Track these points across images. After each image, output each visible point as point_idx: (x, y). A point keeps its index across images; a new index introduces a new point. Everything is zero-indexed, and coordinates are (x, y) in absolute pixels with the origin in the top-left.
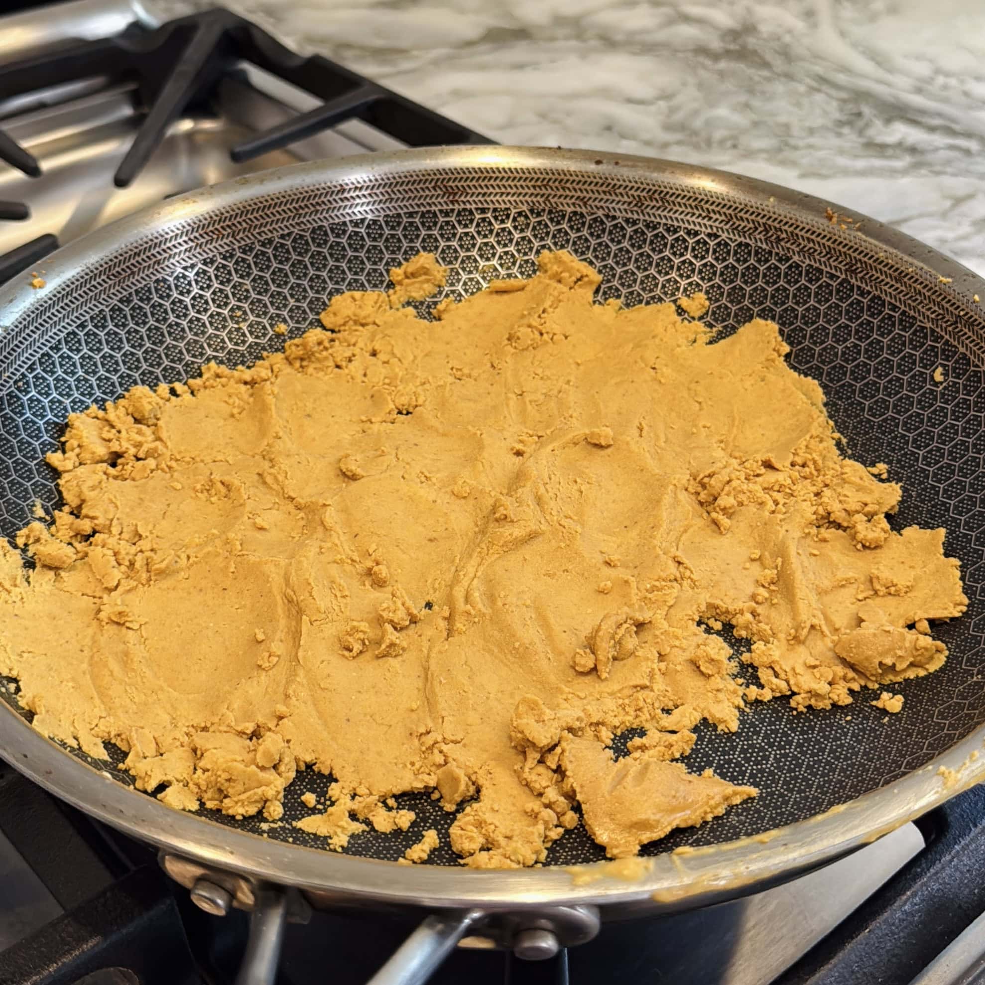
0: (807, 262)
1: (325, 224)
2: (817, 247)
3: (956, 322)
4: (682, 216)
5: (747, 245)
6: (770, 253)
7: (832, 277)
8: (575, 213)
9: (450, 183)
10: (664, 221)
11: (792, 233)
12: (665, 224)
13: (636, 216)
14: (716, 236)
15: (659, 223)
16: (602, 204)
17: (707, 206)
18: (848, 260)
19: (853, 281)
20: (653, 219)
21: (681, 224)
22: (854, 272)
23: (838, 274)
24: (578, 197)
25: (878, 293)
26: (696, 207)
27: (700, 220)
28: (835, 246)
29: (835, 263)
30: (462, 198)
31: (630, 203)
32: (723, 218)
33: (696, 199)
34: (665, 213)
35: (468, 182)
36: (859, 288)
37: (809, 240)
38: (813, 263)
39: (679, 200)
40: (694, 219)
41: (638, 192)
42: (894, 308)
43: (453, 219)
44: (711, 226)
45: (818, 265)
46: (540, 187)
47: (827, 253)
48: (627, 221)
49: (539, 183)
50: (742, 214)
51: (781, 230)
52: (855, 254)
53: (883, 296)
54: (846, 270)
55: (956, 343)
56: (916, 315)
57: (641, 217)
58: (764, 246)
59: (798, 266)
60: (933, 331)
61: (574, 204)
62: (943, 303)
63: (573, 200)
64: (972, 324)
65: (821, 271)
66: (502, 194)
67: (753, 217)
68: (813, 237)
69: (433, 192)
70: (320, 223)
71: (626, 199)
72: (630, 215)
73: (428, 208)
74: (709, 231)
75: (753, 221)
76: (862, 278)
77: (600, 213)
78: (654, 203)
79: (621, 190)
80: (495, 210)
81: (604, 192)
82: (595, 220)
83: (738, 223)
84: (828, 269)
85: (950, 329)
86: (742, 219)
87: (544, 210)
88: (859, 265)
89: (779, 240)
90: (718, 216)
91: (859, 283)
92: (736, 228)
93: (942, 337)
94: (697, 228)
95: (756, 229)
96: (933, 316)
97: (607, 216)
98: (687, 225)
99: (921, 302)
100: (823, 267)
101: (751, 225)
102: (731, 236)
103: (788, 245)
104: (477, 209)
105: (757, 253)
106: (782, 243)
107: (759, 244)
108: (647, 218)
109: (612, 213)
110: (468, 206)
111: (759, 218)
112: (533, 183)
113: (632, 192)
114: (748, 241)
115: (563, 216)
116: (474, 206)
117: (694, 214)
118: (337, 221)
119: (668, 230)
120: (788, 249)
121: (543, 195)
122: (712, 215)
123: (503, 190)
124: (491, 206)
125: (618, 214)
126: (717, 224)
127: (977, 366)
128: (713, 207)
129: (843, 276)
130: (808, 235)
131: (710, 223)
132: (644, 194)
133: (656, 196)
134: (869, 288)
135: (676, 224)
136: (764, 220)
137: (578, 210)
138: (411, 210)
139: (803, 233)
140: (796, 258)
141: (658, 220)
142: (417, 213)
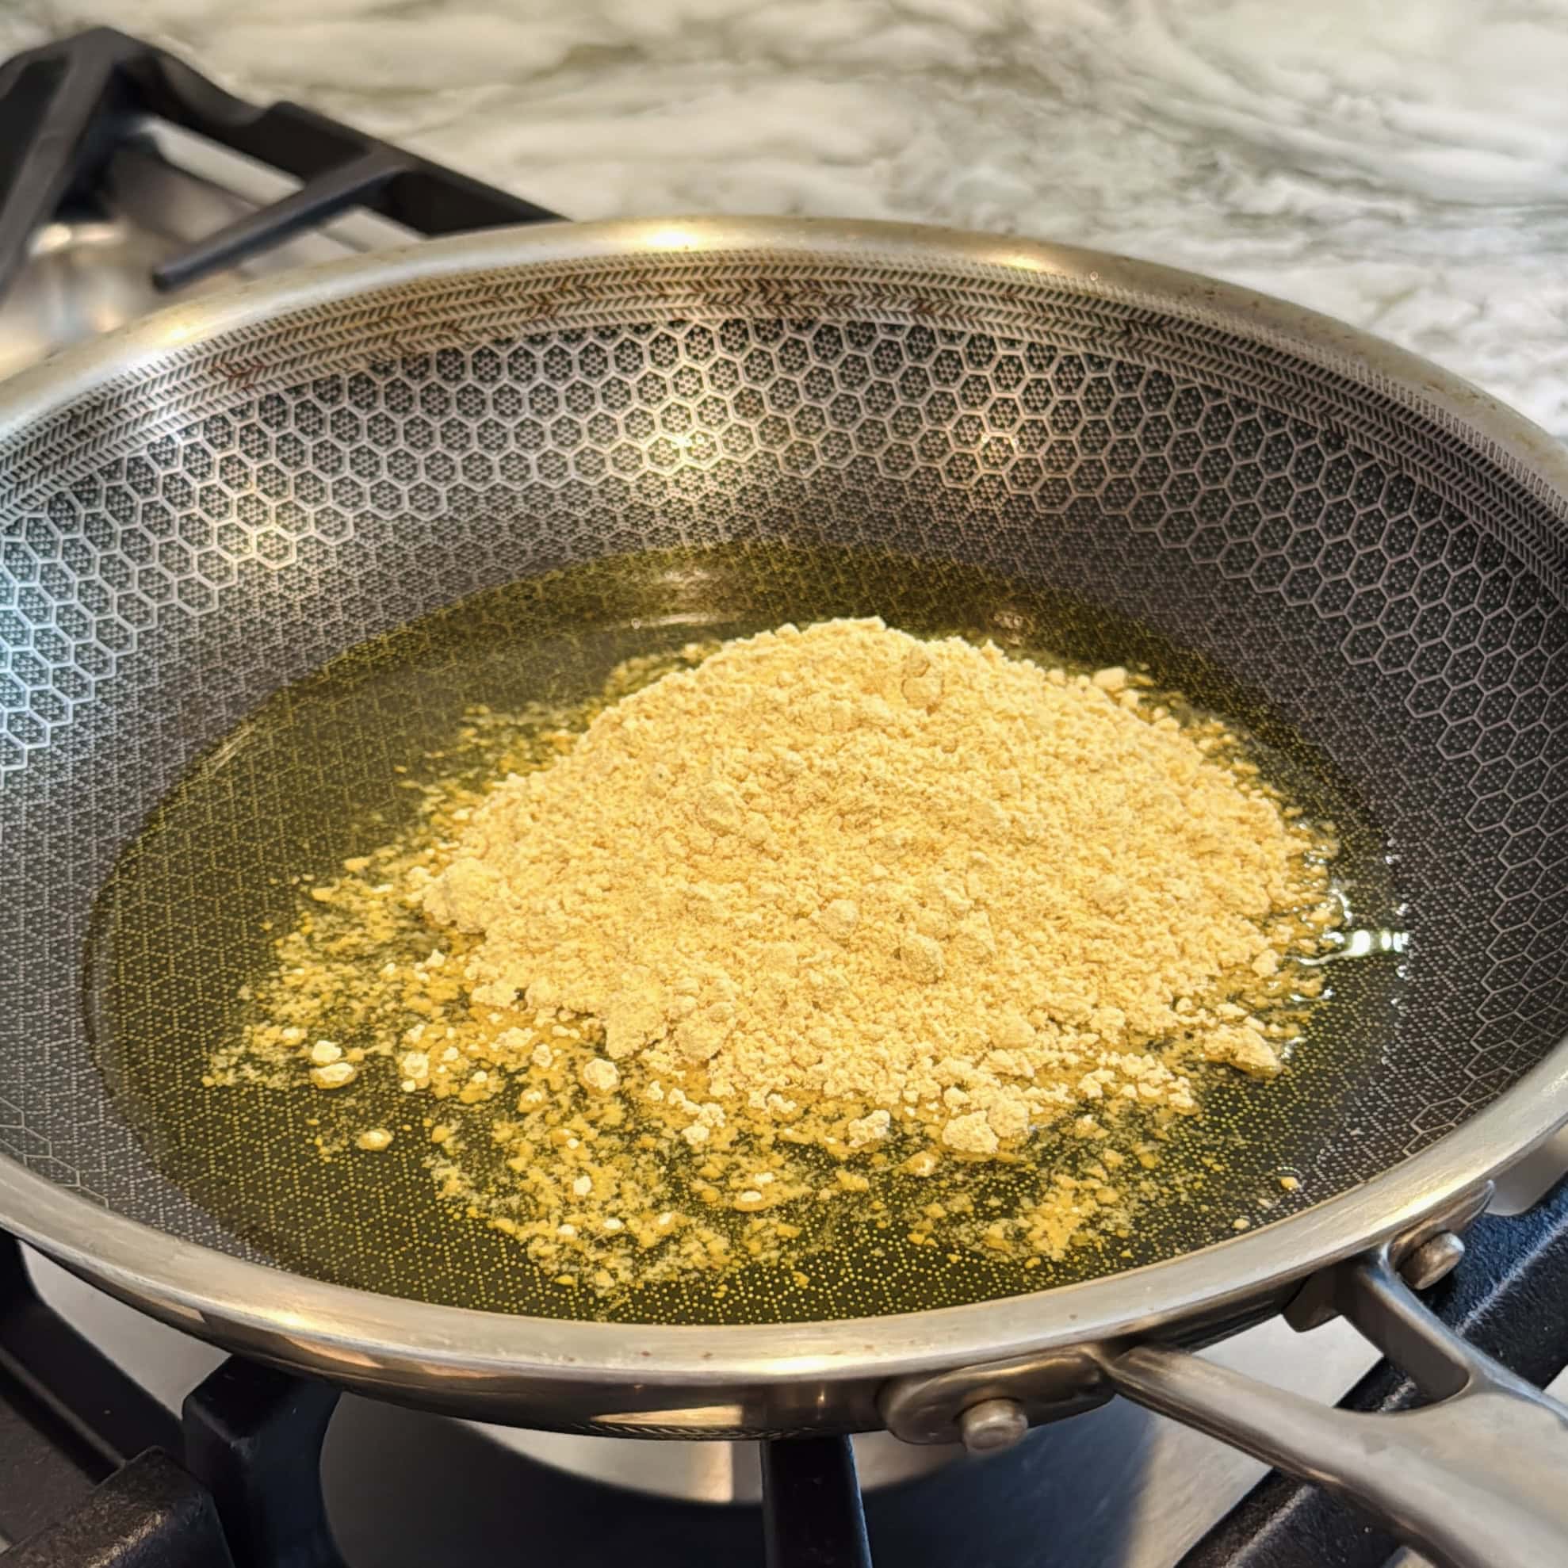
0: (845, 318)
1: (64, 487)
2: (856, 292)
3: (1128, 332)
4: (620, 308)
5: (738, 322)
6: (779, 322)
7: (892, 328)
8: (444, 352)
9: (236, 358)
10: (591, 323)
11: (807, 282)
12: (596, 329)
13: (543, 329)
14: (681, 322)
15: (584, 330)
16: (484, 323)
17: (658, 279)
18: (913, 295)
19: (930, 324)
20: (573, 325)
21: (621, 320)
22: (929, 311)
23: (902, 321)
24: (444, 324)
25: (978, 330)
26: (639, 285)
27: (650, 305)
28: (886, 280)
29: (893, 307)
30: (260, 379)
31: (529, 310)
32: (688, 290)
33: (637, 272)
34: (591, 310)
35: (263, 349)
36: (943, 332)
37: (838, 283)
38: (855, 318)
39: (609, 281)
40: (640, 306)
41: (539, 289)
42: (1012, 343)
43: (255, 417)
44: (670, 310)
45: (864, 318)
46: (377, 324)
47: (875, 296)
48: (532, 340)
49: (375, 318)
50: (717, 276)
51: (788, 282)
52: (925, 283)
53: (988, 332)
54: (913, 313)
55: (1137, 361)
56: (1055, 343)
57: (553, 327)
58: (767, 315)
59: (830, 329)
60: (1090, 357)
61: (438, 337)
62: (1098, 310)
63: (437, 331)
64: (1159, 325)
65: (871, 326)
66: (321, 353)
67: (738, 275)
68: (846, 277)
69: (213, 382)
70: (57, 489)
71: (521, 304)
72: (533, 330)
73: (212, 412)
74: (670, 318)
75: (738, 281)
76: (943, 317)
77: (485, 340)
78: (570, 298)
79: (511, 293)
80: (316, 383)
81: (483, 303)
82: (480, 354)
83: (713, 293)
84: (883, 320)
85: (1121, 344)
86: (719, 282)
87: (393, 362)
88: (934, 298)
89: (788, 298)
90: (678, 290)
91: (941, 325)
92: (713, 301)
93: (1109, 360)
94: (649, 319)
95: (746, 291)
96: (1084, 335)
97: (497, 342)
98: (630, 320)
99: (1057, 321)
100: (874, 319)
101: (738, 289)
102: (708, 315)
103: (806, 302)
104: (288, 391)
105: (757, 329)
106: (796, 302)
107: (758, 315)
108: (563, 326)
109: (505, 334)
110: (273, 390)
111: (747, 275)
112: (366, 320)
113: (529, 291)
114: (739, 315)
115: (427, 363)
116: (282, 387)
117: (637, 298)
118: (80, 476)
119: (602, 335)
120: (807, 308)
121: (385, 337)
122: (668, 291)
123: (322, 346)
124: (309, 379)
125: (514, 333)
126: (679, 304)
127: (1186, 381)
128: (668, 278)
129: (911, 323)
130: (836, 277)
131: (669, 305)
132: (549, 288)
133: (570, 286)
134: (960, 328)
135: (611, 321)
136: (756, 276)
137: (447, 344)
138: (186, 423)
139: (826, 276)
140: (824, 318)
141: (581, 324)
142: (196, 425)
